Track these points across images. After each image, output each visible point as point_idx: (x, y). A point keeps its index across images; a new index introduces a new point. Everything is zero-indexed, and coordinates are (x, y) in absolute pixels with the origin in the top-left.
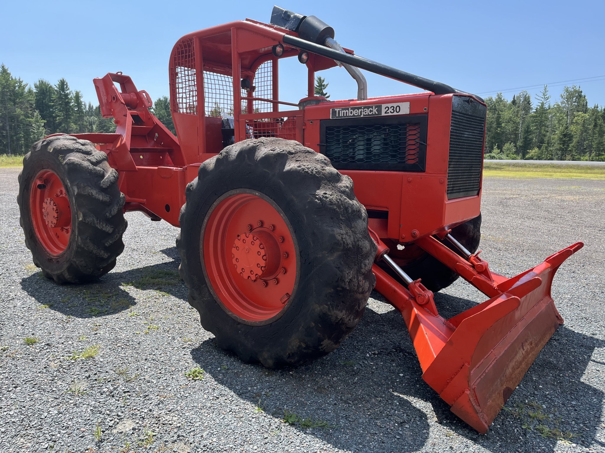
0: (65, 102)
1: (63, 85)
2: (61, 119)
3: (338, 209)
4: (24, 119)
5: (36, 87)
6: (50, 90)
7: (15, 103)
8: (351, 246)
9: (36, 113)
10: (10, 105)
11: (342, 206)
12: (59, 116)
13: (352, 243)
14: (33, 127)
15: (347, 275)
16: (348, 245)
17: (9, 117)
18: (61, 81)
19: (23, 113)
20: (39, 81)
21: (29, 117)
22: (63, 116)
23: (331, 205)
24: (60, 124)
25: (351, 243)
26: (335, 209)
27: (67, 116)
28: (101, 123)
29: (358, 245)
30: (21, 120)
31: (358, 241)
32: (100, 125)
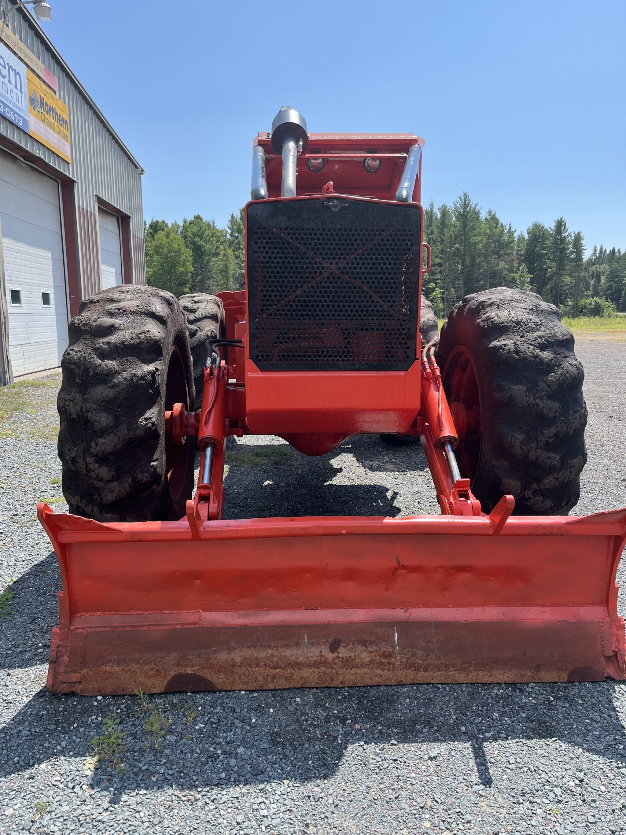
0: (560, 249)
1: (560, 225)
2: (553, 271)
3: (75, 370)
4: (507, 275)
5: (528, 233)
6: (543, 234)
7: (500, 256)
8: (76, 417)
9: (523, 267)
10: (493, 259)
11: (82, 367)
12: (551, 268)
13: (78, 413)
14: (517, 284)
15: (67, 451)
16: (71, 414)
17: (490, 273)
18: (558, 221)
19: (507, 267)
20: (533, 225)
21: (513, 272)
22: (556, 267)
23: (69, 363)
24: (551, 277)
25: (75, 413)
26: (72, 369)
27: (561, 266)
28: (612, 272)
29: (87, 417)
30: (505, 275)
31: (87, 411)
32: (610, 275)
